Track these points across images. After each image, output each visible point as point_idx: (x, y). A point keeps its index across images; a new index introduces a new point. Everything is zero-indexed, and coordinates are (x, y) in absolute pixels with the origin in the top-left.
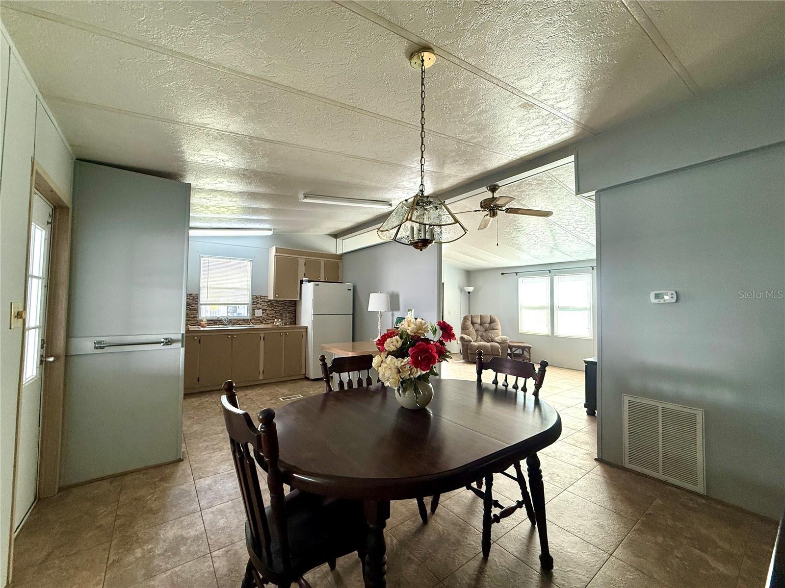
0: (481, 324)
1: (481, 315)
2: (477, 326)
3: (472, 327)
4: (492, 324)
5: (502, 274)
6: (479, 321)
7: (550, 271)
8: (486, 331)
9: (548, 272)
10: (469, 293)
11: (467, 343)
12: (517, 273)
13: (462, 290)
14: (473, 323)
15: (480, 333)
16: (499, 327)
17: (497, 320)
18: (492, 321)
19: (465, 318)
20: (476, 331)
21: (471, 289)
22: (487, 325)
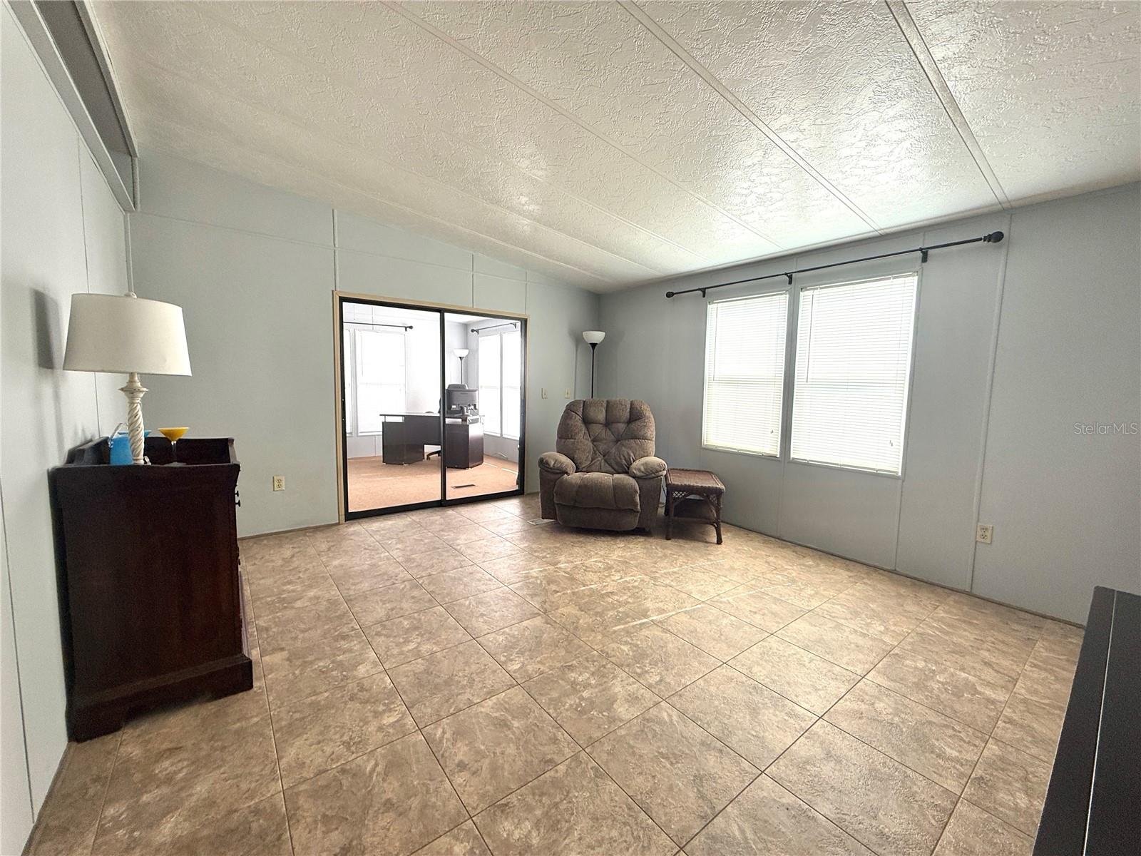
0: (608, 424)
1: (607, 401)
2: (598, 430)
3: (584, 430)
4: (633, 426)
5: (670, 295)
6: (601, 416)
7: (790, 277)
8: (617, 441)
9: (786, 278)
10: (594, 345)
11: (553, 477)
12: (704, 291)
13: (578, 340)
14: (587, 421)
15: (602, 447)
16: (651, 432)
17: (649, 414)
18: (635, 416)
19: (570, 409)
20: (593, 441)
21: (597, 336)
22: (621, 427)
